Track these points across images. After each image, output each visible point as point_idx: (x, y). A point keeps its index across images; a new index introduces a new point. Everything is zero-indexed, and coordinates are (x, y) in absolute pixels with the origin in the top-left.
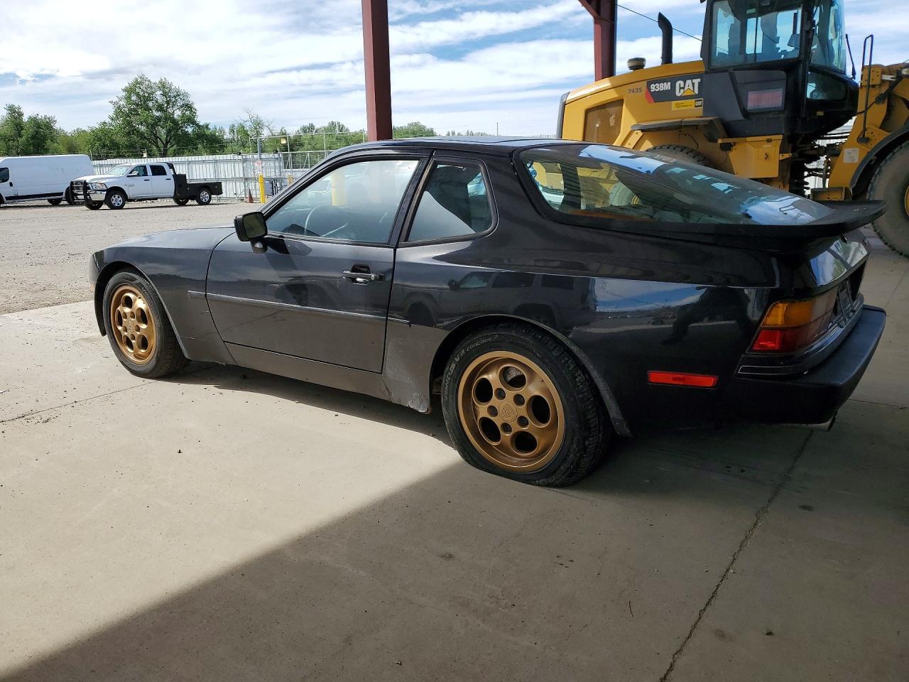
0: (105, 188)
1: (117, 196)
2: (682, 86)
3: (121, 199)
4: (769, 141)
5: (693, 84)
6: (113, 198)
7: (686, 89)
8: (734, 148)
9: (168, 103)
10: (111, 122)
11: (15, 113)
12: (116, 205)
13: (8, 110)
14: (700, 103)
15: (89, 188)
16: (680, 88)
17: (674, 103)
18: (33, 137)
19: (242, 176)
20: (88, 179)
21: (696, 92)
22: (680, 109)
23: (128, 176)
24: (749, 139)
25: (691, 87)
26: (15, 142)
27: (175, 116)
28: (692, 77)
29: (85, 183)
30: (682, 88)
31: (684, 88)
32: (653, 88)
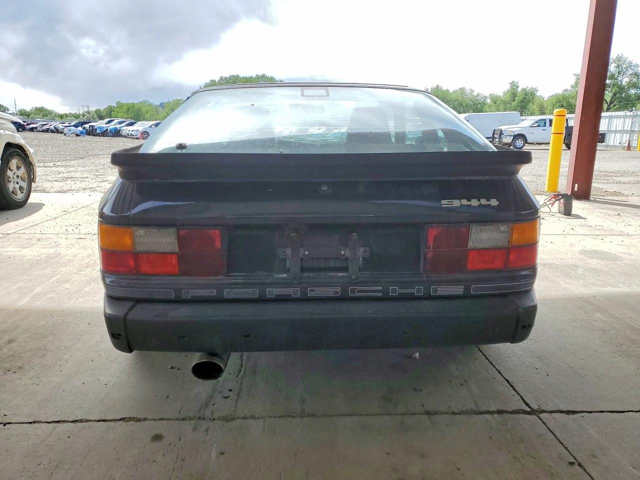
0: (513, 134)
1: (520, 140)
3: (522, 142)
6: (517, 141)
9: (619, 73)
10: (571, 89)
11: (514, 85)
12: (518, 146)
13: (510, 84)
15: (503, 134)
18: (522, 102)
19: (629, 129)
20: (503, 128)
23: (531, 127)
26: (510, 105)
27: (624, 83)
29: (501, 131)
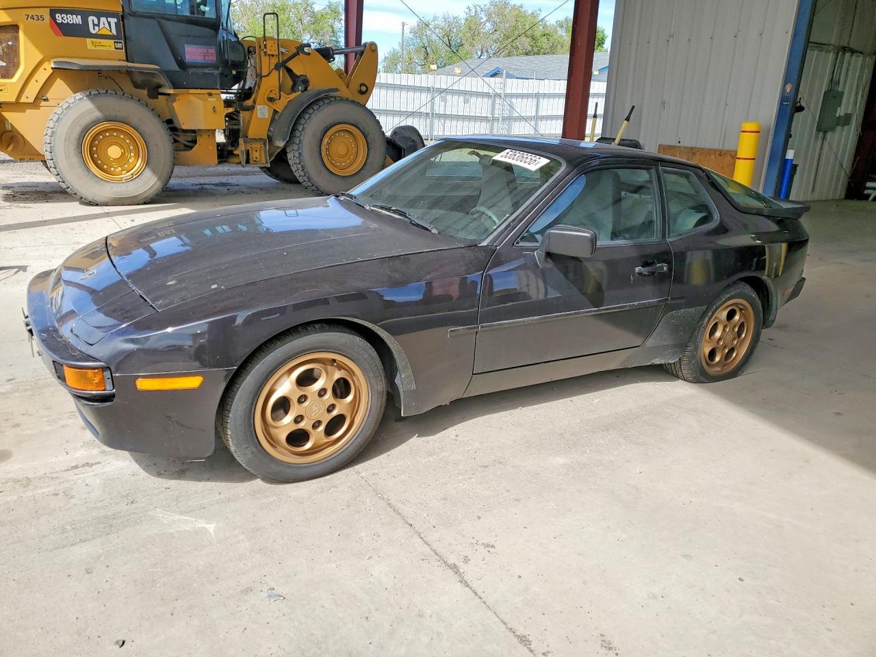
2: (96, 22)
4: (210, 95)
5: (109, 23)
7: (101, 26)
8: (177, 98)
14: (119, 46)
16: (94, 25)
17: (89, 40)
21: (114, 32)
22: (98, 48)
24: (191, 91)
25: (107, 25)
28: (108, 15)
30: (96, 25)
31: (98, 25)
32: (59, 18)
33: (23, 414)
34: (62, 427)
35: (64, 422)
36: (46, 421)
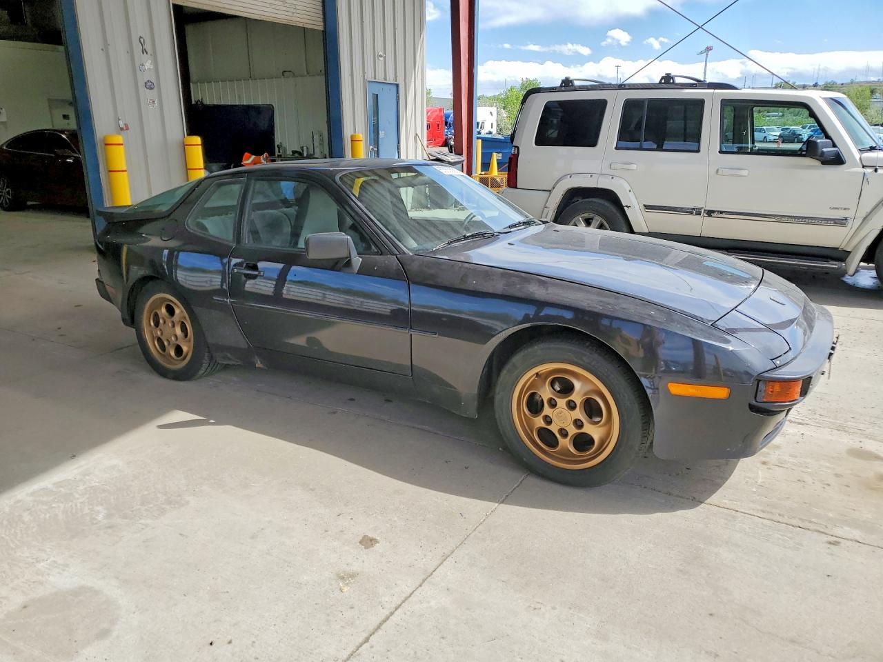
33: (829, 485)
34: (796, 457)
35: (791, 460)
36: (809, 468)
